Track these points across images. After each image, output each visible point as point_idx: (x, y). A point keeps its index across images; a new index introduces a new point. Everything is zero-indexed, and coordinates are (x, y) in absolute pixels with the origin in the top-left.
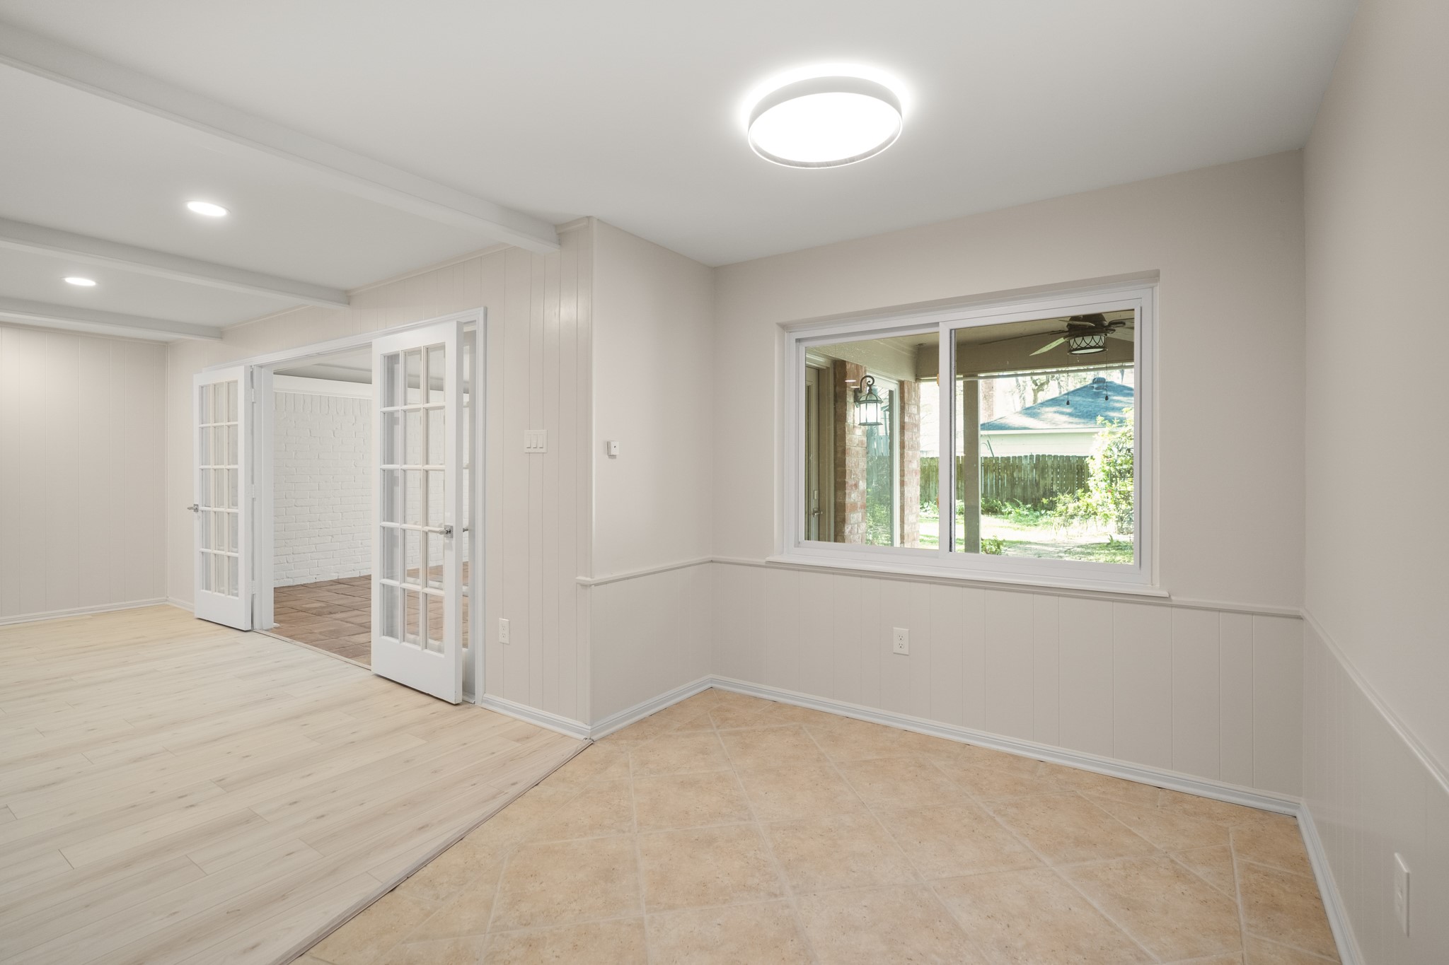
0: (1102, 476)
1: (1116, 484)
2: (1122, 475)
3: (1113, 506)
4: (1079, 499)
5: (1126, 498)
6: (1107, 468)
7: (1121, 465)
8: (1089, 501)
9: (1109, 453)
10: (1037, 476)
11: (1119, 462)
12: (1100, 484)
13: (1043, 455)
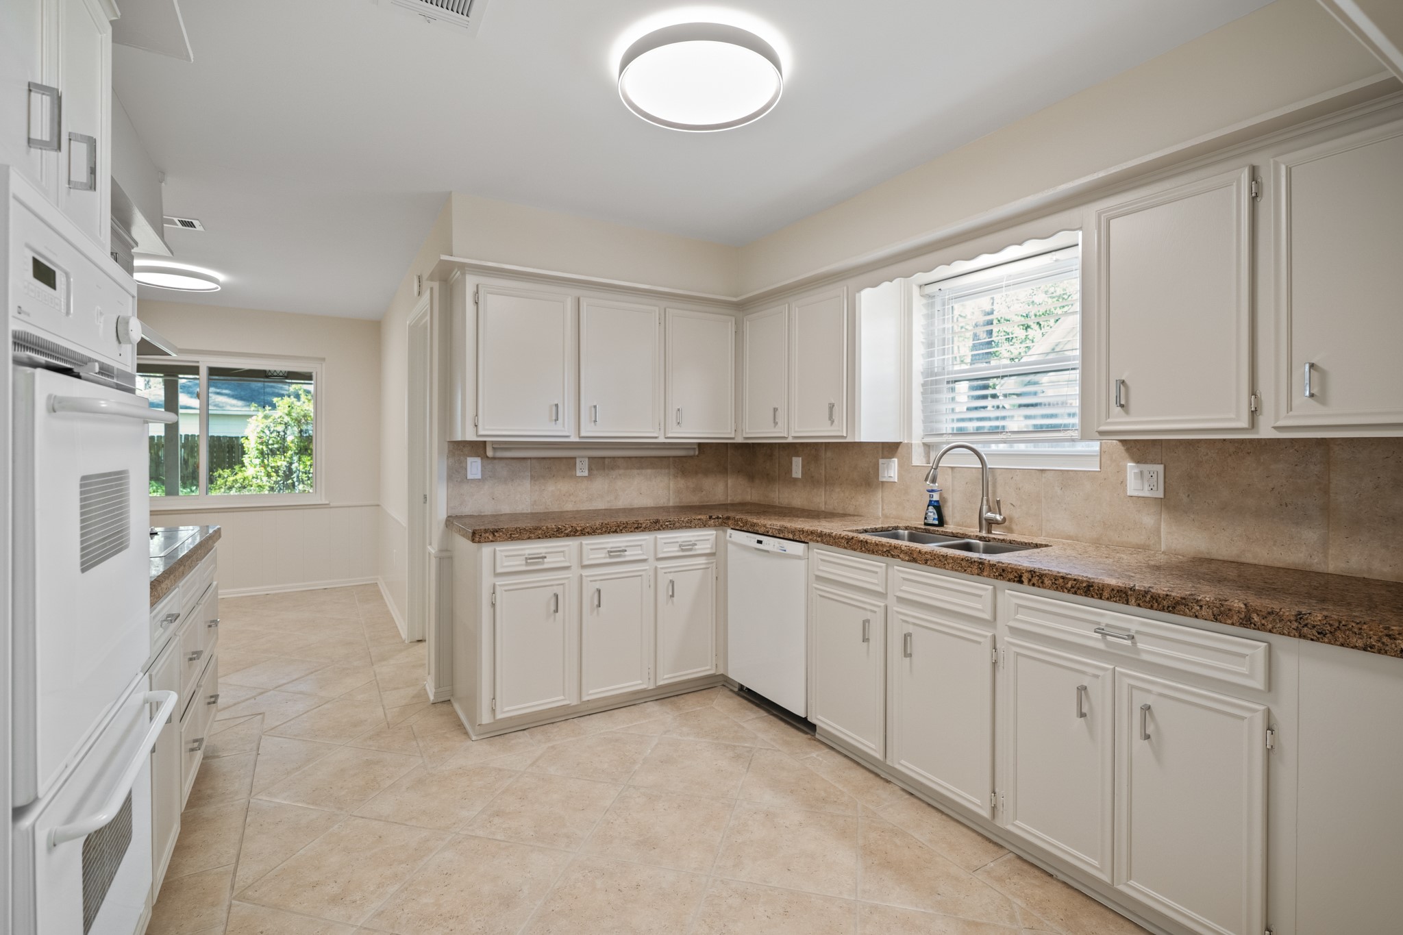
0: (256, 453)
1: (268, 461)
2: (273, 453)
3: (265, 479)
4: (236, 474)
5: (277, 472)
6: (260, 447)
7: (273, 444)
8: (246, 474)
9: (262, 434)
10: (186, 455)
11: (270, 442)
12: (253, 460)
13: (192, 435)
